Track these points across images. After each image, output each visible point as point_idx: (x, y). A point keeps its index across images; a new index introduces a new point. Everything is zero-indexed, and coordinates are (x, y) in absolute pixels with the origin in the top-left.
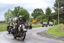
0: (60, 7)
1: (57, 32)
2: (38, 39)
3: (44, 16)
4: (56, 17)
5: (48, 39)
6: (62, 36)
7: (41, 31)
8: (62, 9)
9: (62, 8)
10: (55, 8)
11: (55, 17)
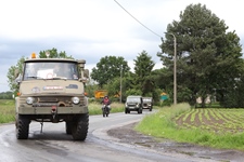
0: (179, 53)
1: (170, 129)
2: (112, 150)
3: (129, 78)
4: (168, 83)
5: (141, 150)
6: (184, 141)
7: (120, 125)
8: (186, 58)
9: (186, 54)
10: (164, 54)
11: (164, 81)
